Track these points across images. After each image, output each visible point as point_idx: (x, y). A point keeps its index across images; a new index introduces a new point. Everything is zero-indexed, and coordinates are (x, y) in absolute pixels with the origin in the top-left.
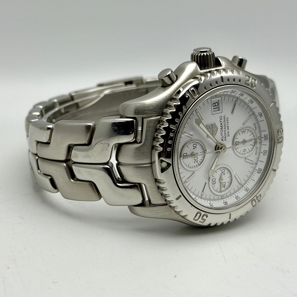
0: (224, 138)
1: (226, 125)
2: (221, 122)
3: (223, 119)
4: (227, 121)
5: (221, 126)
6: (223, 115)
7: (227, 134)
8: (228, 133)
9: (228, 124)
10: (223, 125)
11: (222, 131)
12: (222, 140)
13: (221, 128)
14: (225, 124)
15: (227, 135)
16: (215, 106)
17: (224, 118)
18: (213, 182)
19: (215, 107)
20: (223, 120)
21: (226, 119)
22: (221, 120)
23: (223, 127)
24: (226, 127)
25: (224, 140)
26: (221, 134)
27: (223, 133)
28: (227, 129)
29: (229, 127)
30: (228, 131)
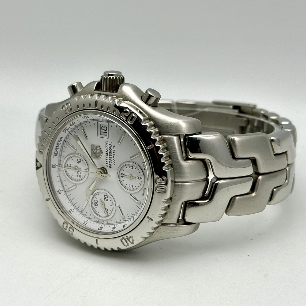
0: (109, 164)
1: (112, 152)
2: (107, 148)
3: (108, 144)
4: (113, 148)
5: (106, 151)
6: (109, 141)
7: (112, 161)
8: (114, 161)
9: (113, 152)
10: (109, 152)
11: (107, 157)
12: (107, 166)
13: (106, 154)
14: (110, 151)
15: (112, 163)
16: (104, 129)
17: (110, 145)
18: (95, 203)
19: (104, 131)
20: (109, 146)
21: (112, 146)
22: (107, 146)
23: (109, 153)
24: (112, 154)
25: (109, 166)
26: (106, 159)
27: (108, 159)
28: (112, 157)
29: (115, 156)
30: (113, 159)
